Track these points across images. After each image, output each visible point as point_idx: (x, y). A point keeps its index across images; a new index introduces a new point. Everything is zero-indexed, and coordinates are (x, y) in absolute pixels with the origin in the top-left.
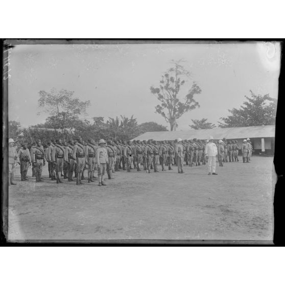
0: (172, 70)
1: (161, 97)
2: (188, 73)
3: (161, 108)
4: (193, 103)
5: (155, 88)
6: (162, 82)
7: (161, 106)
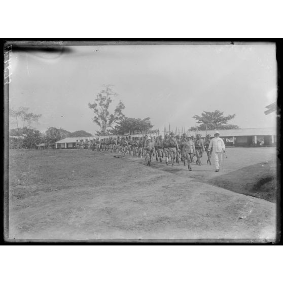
0: (103, 92)
1: (96, 111)
2: (115, 94)
3: (98, 118)
4: (121, 115)
5: (92, 104)
6: (97, 100)
7: (97, 117)
